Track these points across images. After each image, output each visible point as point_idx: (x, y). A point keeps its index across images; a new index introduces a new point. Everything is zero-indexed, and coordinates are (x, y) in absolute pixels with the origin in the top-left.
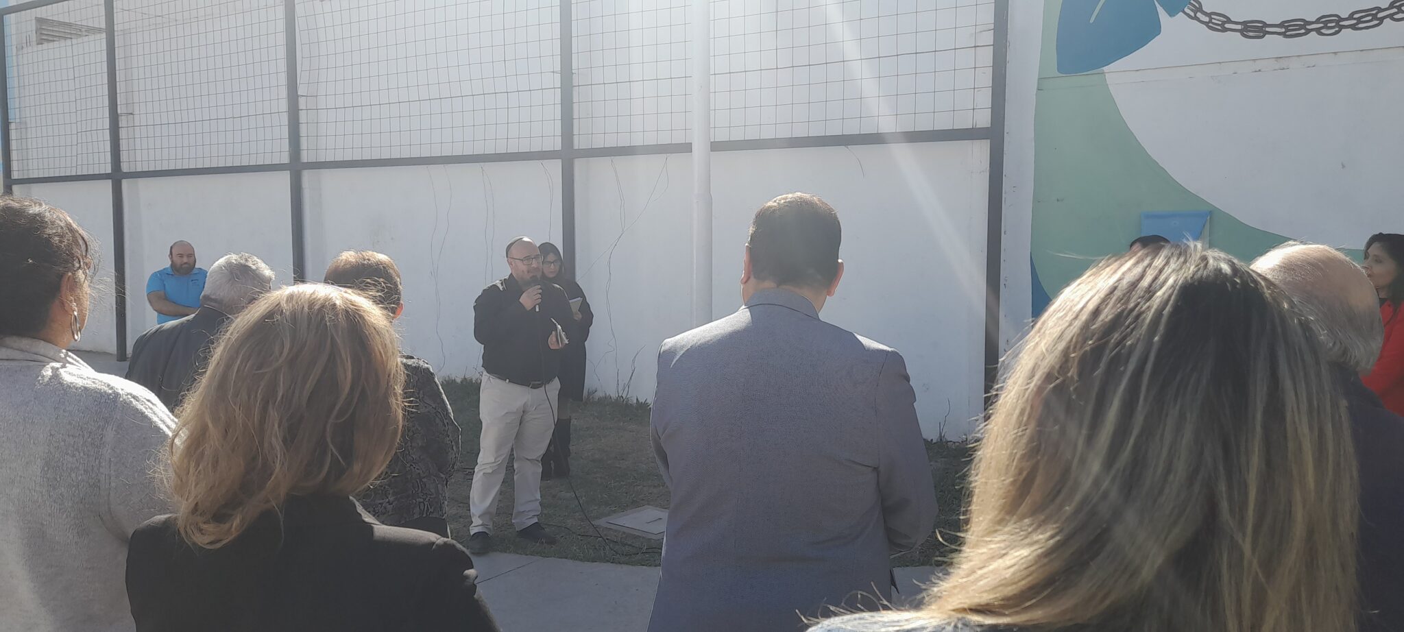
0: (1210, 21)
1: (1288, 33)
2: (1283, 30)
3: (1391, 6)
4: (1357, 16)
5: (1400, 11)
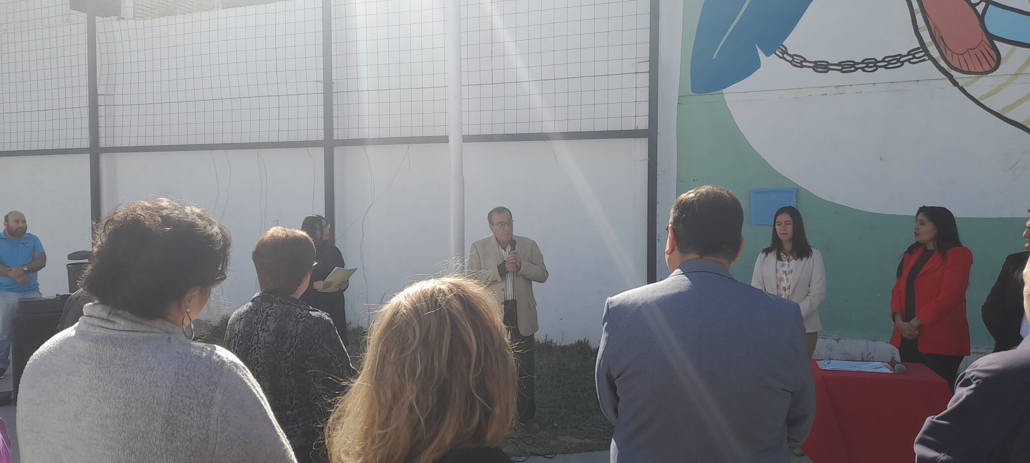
0: (793, 61)
1: (843, 70)
2: (840, 68)
3: (909, 54)
4: (887, 60)
5: (914, 57)
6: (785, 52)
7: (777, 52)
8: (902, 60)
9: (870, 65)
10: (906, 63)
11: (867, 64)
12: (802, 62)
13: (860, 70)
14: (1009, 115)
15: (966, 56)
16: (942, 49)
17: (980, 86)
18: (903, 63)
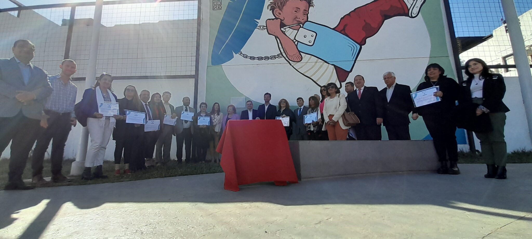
0: (244, 56)
1: (259, 59)
3: (277, 55)
4: (271, 57)
5: (279, 56)
6: (242, 53)
7: (239, 53)
8: (276, 57)
9: (267, 58)
10: (277, 58)
11: (266, 58)
12: (247, 56)
13: (264, 60)
14: (305, 74)
15: (293, 56)
16: (287, 54)
17: (297, 66)
18: (276, 58)
